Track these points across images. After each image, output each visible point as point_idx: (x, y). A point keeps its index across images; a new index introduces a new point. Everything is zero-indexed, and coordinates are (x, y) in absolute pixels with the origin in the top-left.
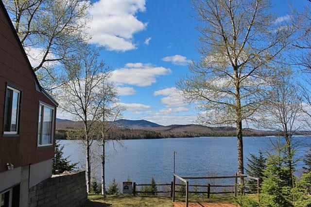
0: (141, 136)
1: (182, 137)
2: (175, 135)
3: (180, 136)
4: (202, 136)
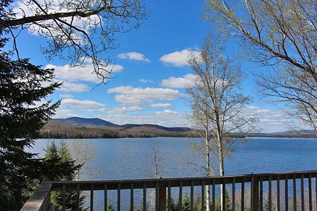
0: (99, 135)
1: (139, 137)
2: (133, 135)
3: (138, 136)
4: (158, 136)
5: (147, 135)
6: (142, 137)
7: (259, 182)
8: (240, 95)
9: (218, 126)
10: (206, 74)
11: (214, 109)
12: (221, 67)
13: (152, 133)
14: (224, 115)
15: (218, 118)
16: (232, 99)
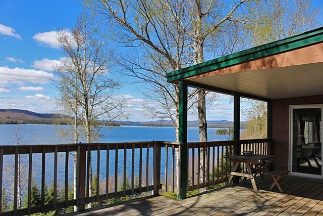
4: (28, 123)
5: (14, 121)
6: (8, 123)
7: (87, 152)
8: (111, 80)
9: (87, 110)
10: (76, 54)
11: (83, 93)
12: (93, 49)
13: (20, 120)
14: (94, 99)
15: (87, 102)
16: (103, 83)
